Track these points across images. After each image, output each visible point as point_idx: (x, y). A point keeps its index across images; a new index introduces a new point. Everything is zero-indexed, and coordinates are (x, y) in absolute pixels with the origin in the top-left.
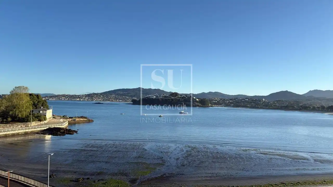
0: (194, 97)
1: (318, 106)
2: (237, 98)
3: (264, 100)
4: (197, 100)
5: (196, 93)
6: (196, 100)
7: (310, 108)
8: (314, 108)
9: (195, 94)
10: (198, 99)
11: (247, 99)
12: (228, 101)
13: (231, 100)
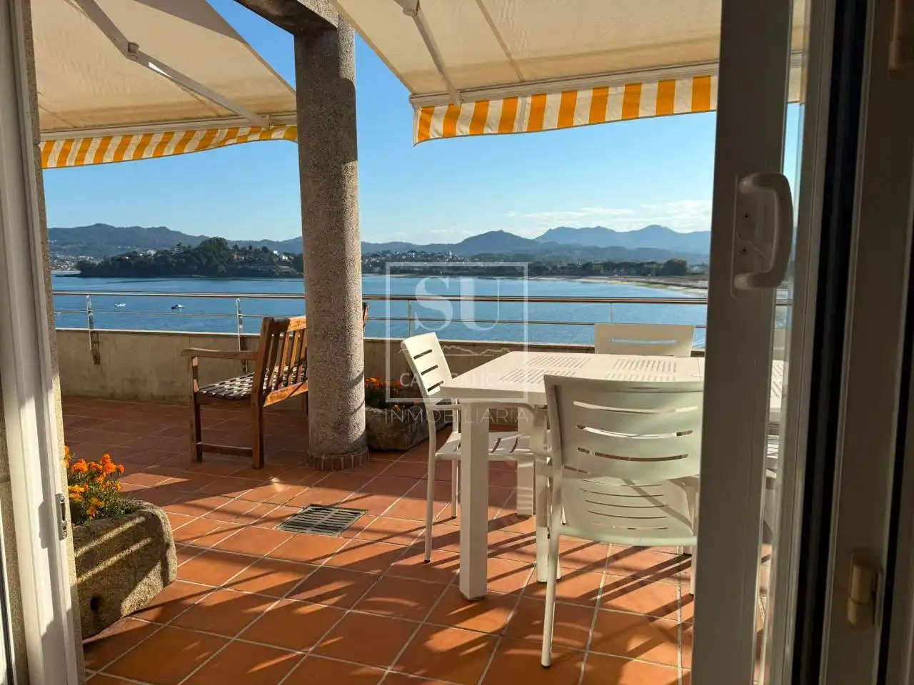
0: (276, 250)
1: (565, 264)
2: (388, 252)
3: (451, 254)
4: (284, 258)
5: (280, 240)
6: (280, 259)
7: (547, 269)
8: (555, 268)
9: (278, 242)
10: (286, 254)
11: (412, 252)
12: (367, 260)
13: (375, 256)
